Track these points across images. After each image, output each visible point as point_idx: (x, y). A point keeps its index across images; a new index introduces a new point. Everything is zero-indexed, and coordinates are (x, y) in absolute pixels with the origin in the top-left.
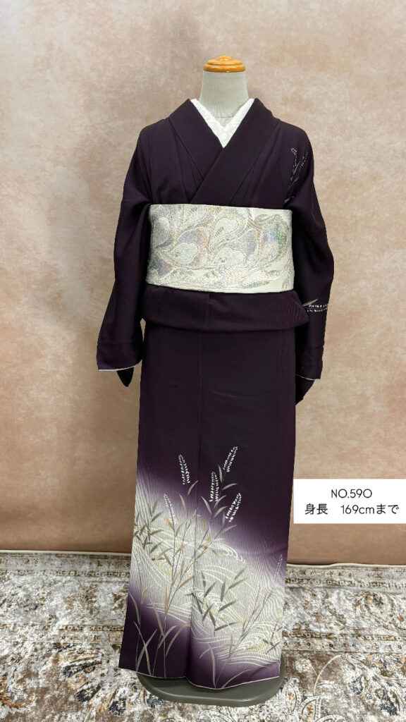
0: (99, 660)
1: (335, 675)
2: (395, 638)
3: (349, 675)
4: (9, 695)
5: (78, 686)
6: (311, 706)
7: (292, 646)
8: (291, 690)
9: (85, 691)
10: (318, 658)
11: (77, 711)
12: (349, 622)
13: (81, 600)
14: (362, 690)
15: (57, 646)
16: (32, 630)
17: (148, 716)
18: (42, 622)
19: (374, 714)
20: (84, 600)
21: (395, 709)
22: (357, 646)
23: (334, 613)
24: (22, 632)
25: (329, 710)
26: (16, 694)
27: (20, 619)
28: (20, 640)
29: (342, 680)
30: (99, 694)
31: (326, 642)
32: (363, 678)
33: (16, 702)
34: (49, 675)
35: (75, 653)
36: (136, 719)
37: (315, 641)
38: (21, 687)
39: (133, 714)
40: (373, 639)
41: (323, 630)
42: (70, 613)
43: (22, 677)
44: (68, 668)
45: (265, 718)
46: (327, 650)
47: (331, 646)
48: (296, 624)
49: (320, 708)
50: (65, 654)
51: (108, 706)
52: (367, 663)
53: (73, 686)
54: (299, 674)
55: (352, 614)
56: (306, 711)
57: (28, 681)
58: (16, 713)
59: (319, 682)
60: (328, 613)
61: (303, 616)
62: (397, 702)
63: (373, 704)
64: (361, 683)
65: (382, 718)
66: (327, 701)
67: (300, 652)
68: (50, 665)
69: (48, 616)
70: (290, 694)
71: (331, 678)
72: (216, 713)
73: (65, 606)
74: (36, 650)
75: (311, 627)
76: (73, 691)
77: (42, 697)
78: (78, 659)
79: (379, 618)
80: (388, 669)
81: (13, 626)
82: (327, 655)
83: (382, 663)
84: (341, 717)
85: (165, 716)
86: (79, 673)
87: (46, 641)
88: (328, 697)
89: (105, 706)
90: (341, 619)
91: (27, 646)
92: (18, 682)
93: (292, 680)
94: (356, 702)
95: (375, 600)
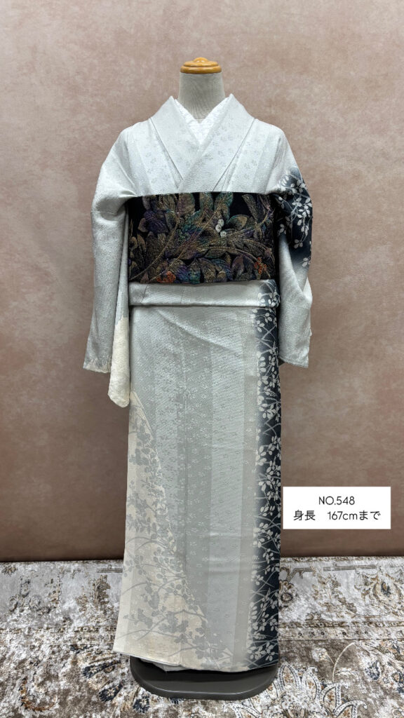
0: (117, 659)
1: (352, 661)
3: (365, 662)
4: (31, 699)
5: (100, 685)
6: (331, 693)
7: (306, 637)
8: (310, 679)
9: (107, 690)
10: (333, 647)
12: (360, 610)
13: (94, 602)
14: (378, 675)
15: (74, 647)
16: (47, 634)
17: (172, 712)
18: (57, 625)
19: (392, 697)
20: (97, 600)
22: (369, 633)
23: (343, 602)
24: (38, 636)
25: (349, 696)
26: (38, 697)
27: (34, 623)
28: (36, 644)
29: (359, 666)
30: (122, 693)
31: (339, 630)
32: (378, 664)
33: (39, 705)
34: (71, 676)
35: (93, 654)
36: (160, 715)
37: (328, 629)
38: (42, 690)
39: (157, 711)
40: (384, 626)
41: (335, 619)
42: (84, 615)
43: (43, 680)
44: (88, 669)
45: (287, 708)
46: (341, 638)
47: (344, 634)
48: (308, 614)
49: (340, 694)
50: (84, 654)
51: (132, 704)
52: (381, 649)
53: (95, 687)
54: (316, 663)
55: (361, 602)
56: (326, 698)
57: (48, 683)
58: (40, 716)
59: (337, 669)
60: (338, 603)
61: (314, 607)
63: (391, 688)
64: (377, 668)
66: (347, 688)
67: (315, 642)
68: (69, 666)
69: (62, 618)
70: (310, 683)
71: (348, 665)
72: (239, 706)
73: (78, 608)
74: (53, 653)
75: (323, 616)
76: (94, 692)
77: (65, 699)
78: (96, 659)
79: (388, 605)
80: (402, 654)
81: (27, 630)
82: (341, 643)
83: (393, 646)
84: (362, 703)
85: (189, 711)
86: (99, 673)
87: (63, 644)
88: (347, 684)
89: (129, 704)
90: (351, 607)
91: (44, 650)
92: (39, 685)
93: (310, 669)
94: (375, 687)
95: (383, 589)
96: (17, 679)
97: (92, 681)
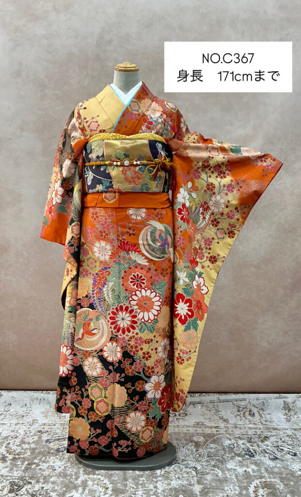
1: (219, 442)
2: (260, 429)
3: (227, 443)
4: (13, 450)
5: (55, 447)
6: (201, 454)
7: (192, 431)
9: (60, 448)
10: (208, 436)
11: (56, 455)
12: (231, 422)
14: (234, 448)
15: (40, 431)
16: (22, 426)
18: (28, 422)
19: (240, 457)
21: (254, 455)
22: (234, 431)
23: (221, 418)
24: (16, 427)
25: (212, 455)
26: (17, 450)
27: (13, 421)
28: (16, 430)
29: (222, 444)
31: (214, 430)
32: (235, 444)
33: (18, 453)
34: (36, 443)
35: (52, 434)
37: (207, 429)
38: (19, 448)
40: (245, 428)
41: (212, 425)
42: (46, 419)
43: (20, 444)
44: (49, 440)
46: (214, 433)
47: (217, 431)
48: (196, 422)
49: (206, 454)
50: (46, 434)
52: (240, 438)
53: (52, 447)
54: (195, 442)
55: (234, 419)
56: (197, 455)
57: (23, 445)
58: (19, 458)
60: (217, 418)
62: (256, 452)
63: (240, 454)
65: (244, 458)
67: (197, 434)
68: (36, 438)
69: (31, 420)
70: (188, 449)
71: (215, 444)
73: (42, 415)
74: (26, 433)
75: (206, 424)
76: (52, 449)
77: (34, 451)
78: (54, 436)
79: (251, 420)
80: (252, 440)
81: (9, 424)
82: (214, 435)
83: (248, 437)
84: (219, 458)
86: (56, 442)
87: (32, 430)
88: (212, 451)
90: (226, 421)
91: (21, 432)
92: (17, 446)
93: (190, 444)
94: (230, 453)
95: (250, 414)
96: (4, 443)
97: (51, 445)
